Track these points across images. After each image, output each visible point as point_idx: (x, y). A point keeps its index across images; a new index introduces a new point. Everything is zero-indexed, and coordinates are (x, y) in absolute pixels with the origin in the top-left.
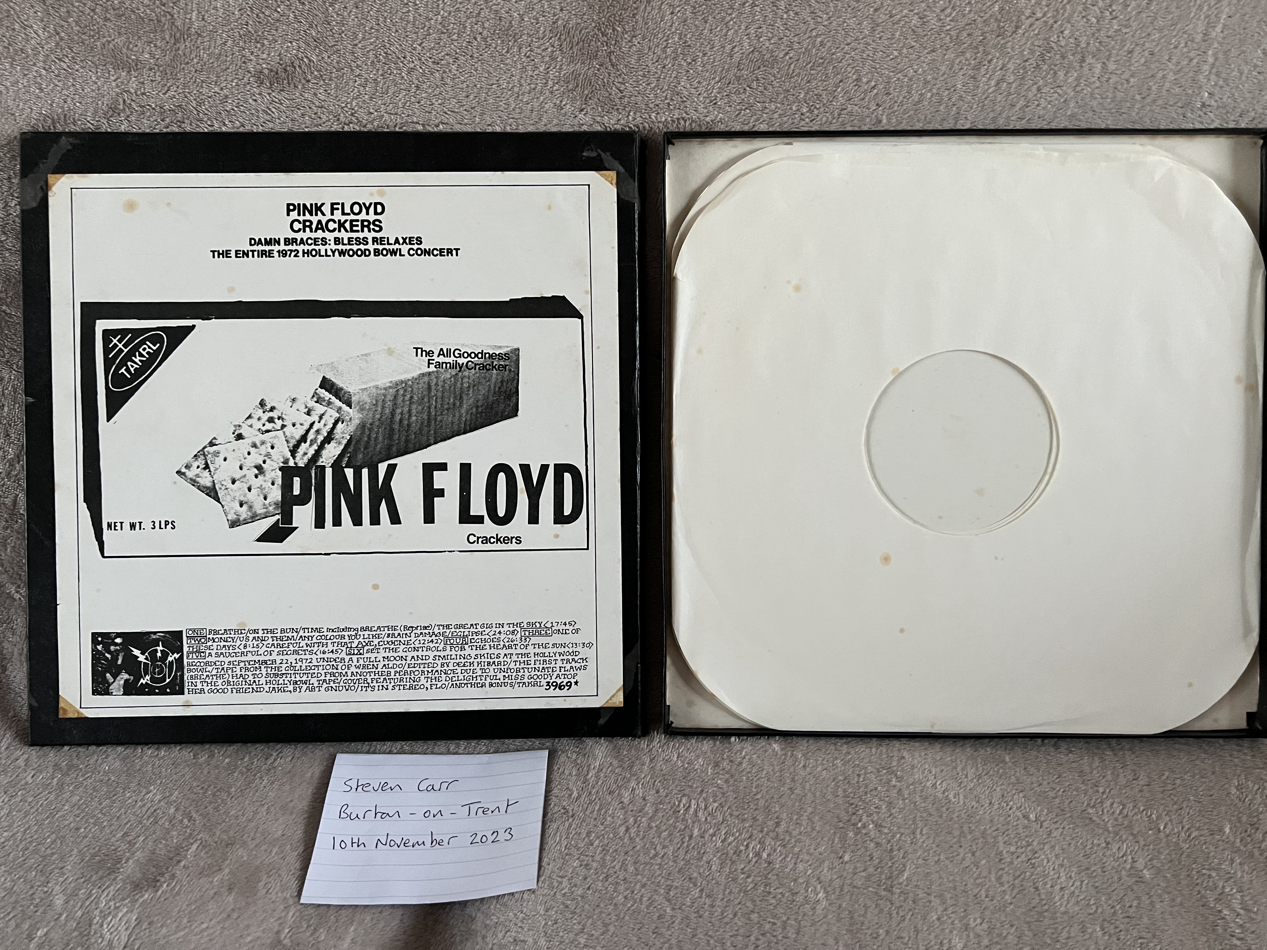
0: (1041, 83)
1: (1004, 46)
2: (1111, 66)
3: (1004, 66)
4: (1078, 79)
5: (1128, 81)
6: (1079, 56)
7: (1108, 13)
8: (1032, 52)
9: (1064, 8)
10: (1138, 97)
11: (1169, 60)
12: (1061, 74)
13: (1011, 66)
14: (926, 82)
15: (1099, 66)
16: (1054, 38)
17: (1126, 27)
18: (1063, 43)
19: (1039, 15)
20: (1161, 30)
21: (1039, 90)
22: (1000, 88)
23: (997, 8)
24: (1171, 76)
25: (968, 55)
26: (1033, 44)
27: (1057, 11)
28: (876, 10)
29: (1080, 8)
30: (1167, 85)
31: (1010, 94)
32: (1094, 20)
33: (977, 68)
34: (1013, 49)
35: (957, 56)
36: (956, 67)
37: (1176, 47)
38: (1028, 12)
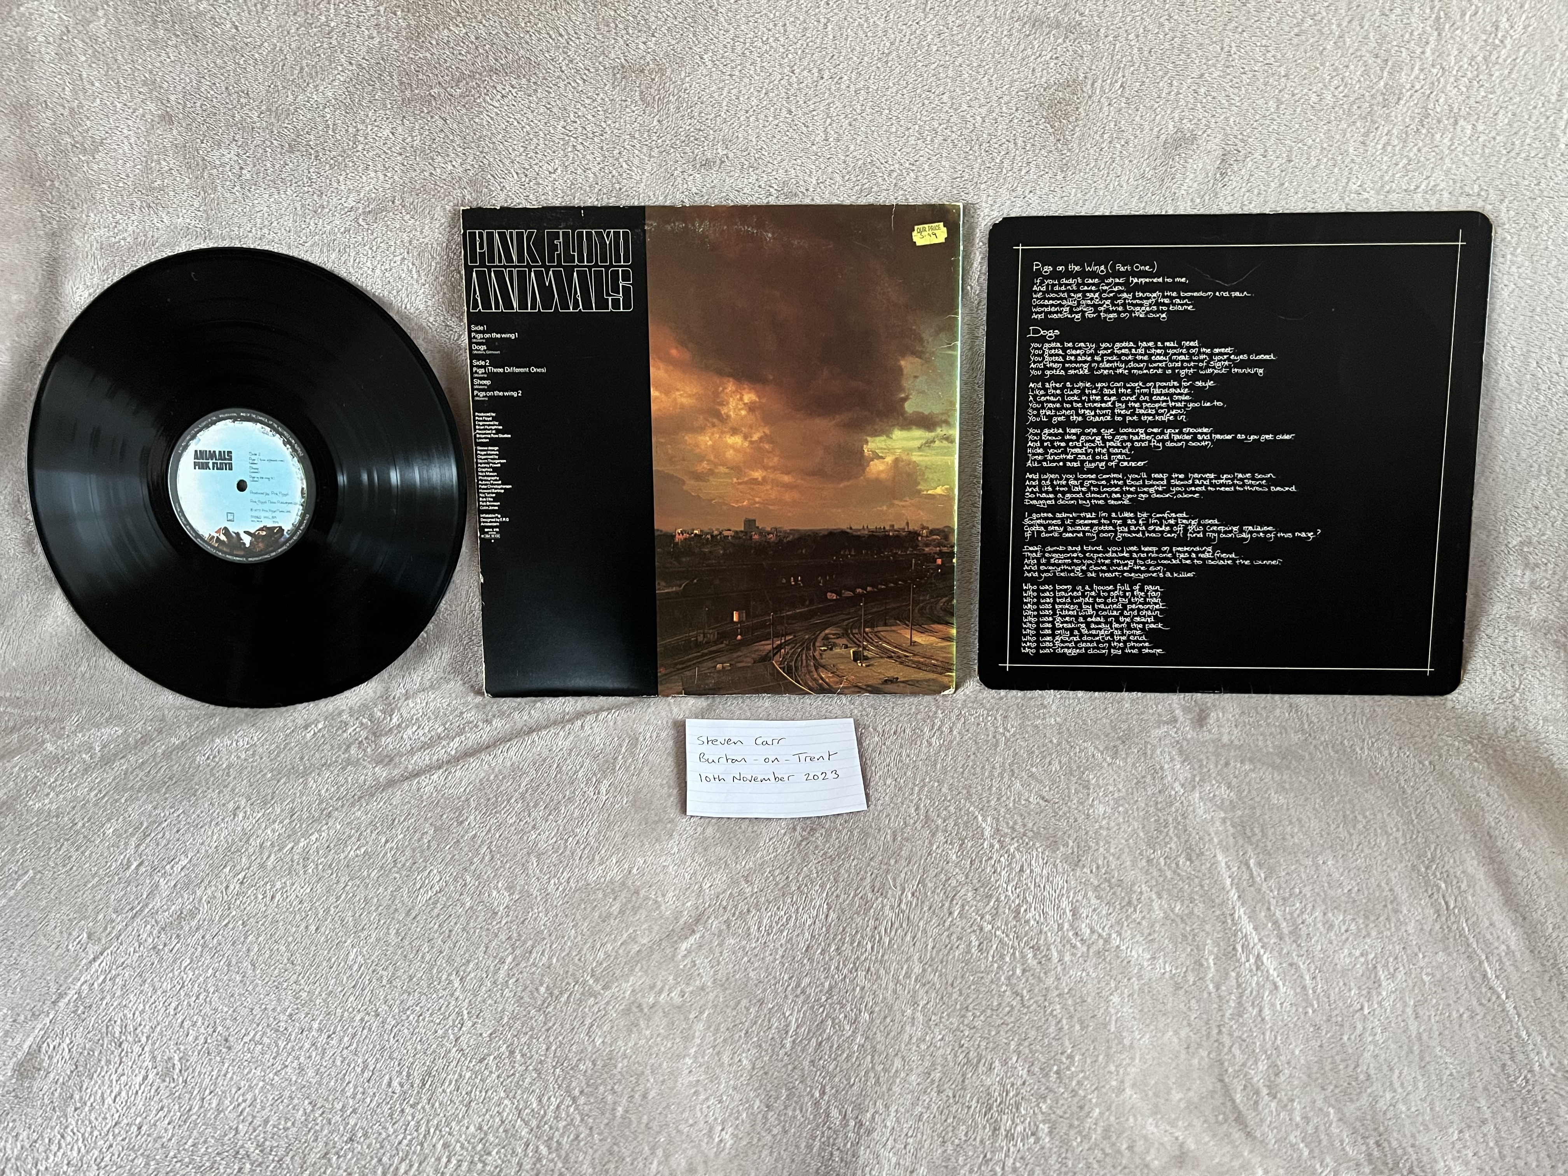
0: (1421, 144)
1: (1388, 115)
2: (1481, 127)
3: (1389, 131)
4: (1451, 140)
5: (1494, 139)
6: (1452, 120)
7: (1475, 83)
8: (1412, 119)
9: (1438, 81)
10: (1504, 152)
11: (1530, 119)
12: (1438, 136)
13: (1395, 131)
14: (1323, 149)
15: (1470, 127)
16: (1431, 106)
17: (1491, 93)
18: (1439, 110)
19: (1417, 87)
20: (1521, 94)
21: (1419, 150)
22: (1386, 151)
23: (1382, 83)
24: (1531, 133)
25: (1358, 124)
26: (1413, 112)
27: (1433, 83)
28: (1280, 91)
29: (1452, 79)
30: (1528, 141)
31: (1394, 155)
32: (1464, 89)
33: (1366, 134)
34: (1396, 117)
35: (1348, 127)
36: (1348, 135)
37: (1535, 108)
38: (1408, 86)
